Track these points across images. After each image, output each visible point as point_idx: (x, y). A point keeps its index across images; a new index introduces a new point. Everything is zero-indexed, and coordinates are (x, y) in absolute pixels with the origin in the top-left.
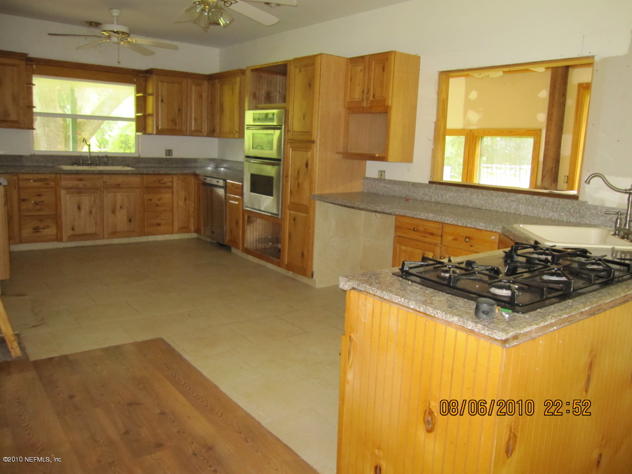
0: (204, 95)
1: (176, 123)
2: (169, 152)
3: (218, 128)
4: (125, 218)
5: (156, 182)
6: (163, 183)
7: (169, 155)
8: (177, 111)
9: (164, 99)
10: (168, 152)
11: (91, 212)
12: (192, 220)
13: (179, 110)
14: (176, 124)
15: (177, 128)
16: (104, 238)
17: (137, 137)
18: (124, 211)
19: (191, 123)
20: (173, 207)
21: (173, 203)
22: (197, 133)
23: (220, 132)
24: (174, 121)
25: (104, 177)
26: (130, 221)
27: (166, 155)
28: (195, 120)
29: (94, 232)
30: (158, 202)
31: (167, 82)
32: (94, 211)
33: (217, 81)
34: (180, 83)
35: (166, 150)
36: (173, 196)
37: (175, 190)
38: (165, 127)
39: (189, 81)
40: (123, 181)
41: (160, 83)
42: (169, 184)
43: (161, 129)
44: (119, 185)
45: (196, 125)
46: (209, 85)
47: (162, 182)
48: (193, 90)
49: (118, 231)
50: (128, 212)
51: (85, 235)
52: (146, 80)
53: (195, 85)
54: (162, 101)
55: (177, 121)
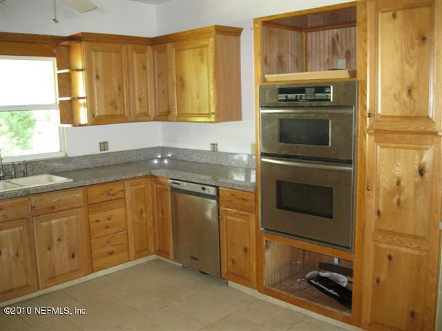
0: (149, 65)
1: (116, 106)
2: (104, 145)
3: (176, 107)
4: (66, 254)
5: (103, 194)
6: (113, 195)
7: (105, 150)
8: (116, 89)
9: (99, 74)
10: (102, 145)
11: (17, 255)
12: (151, 239)
13: (119, 88)
14: (116, 108)
15: (118, 112)
16: (39, 289)
17: (61, 131)
18: (64, 244)
19: (135, 104)
20: (126, 226)
21: (126, 220)
22: (143, 117)
23: (179, 114)
24: (113, 104)
25: (32, 198)
26: (73, 256)
27: (101, 150)
28: (140, 100)
29: (25, 284)
30: (109, 222)
31: (103, 51)
32: (21, 252)
33: (169, 45)
34: (118, 52)
35: (100, 143)
36: (126, 210)
37: (128, 202)
38: (103, 113)
39: (130, 47)
40: (59, 200)
41: (93, 53)
42: (120, 195)
43: (98, 116)
44: (53, 208)
45: (141, 107)
46: (156, 52)
47: (111, 193)
48: (135, 59)
49: (57, 274)
50: (69, 244)
51: (12, 290)
52: (69, 49)
53: (137, 53)
54: (97, 77)
55: (118, 104)
